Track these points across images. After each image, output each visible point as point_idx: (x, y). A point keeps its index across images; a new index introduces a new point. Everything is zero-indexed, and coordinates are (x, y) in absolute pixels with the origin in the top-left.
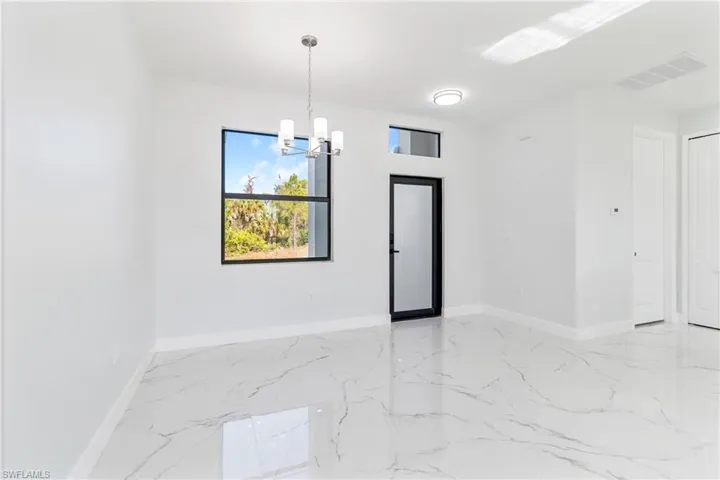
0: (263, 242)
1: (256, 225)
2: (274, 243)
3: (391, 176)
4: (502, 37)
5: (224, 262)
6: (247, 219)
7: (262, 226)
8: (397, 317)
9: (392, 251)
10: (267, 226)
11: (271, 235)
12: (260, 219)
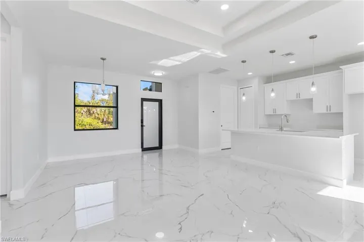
0: (100, 124)
1: (97, 115)
2: (107, 125)
3: (142, 99)
4: (162, 59)
5: (75, 130)
6: (92, 112)
7: (99, 116)
8: (144, 150)
9: (142, 126)
10: (103, 116)
11: (105, 120)
12: (99, 112)
